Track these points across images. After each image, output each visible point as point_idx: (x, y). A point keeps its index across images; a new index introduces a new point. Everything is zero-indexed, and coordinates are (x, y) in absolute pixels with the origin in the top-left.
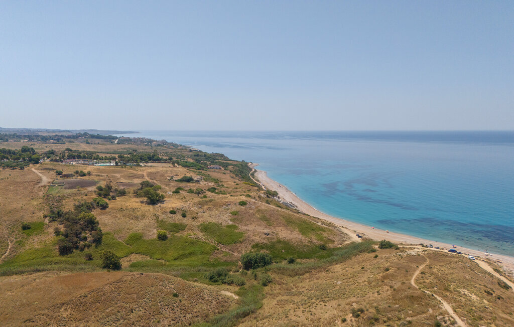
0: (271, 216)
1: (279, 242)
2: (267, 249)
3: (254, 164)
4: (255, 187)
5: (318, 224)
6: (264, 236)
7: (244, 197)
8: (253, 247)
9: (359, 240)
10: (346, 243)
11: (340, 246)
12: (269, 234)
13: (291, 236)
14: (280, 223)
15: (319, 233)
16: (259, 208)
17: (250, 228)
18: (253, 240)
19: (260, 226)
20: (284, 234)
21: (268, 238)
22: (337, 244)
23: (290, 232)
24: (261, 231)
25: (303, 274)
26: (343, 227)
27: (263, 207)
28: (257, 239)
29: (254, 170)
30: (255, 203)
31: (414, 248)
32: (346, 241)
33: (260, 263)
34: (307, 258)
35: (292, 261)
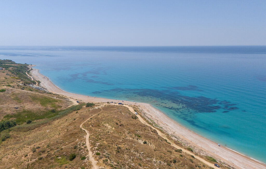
0: (22, 97)
1: (24, 111)
2: (15, 117)
3: (33, 65)
4: (19, 79)
5: (54, 98)
6: (14, 109)
7: (5, 86)
8: (5, 117)
9: (77, 104)
10: (69, 106)
11: (65, 109)
12: (17, 108)
13: (33, 107)
14: (28, 100)
15: (53, 103)
16: (14, 92)
17: (5, 105)
18: (5, 113)
19: (12, 103)
20: (28, 106)
21: (17, 110)
22: (63, 108)
23: (33, 105)
24: (13, 106)
25: (34, 129)
26: (70, 98)
27: (17, 92)
28: (9, 112)
29: (30, 69)
30: (11, 90)
31: (101, 105)
32: (69, 105)
33: (6, 127)
34: (41, 119)
35: (29, 122)
